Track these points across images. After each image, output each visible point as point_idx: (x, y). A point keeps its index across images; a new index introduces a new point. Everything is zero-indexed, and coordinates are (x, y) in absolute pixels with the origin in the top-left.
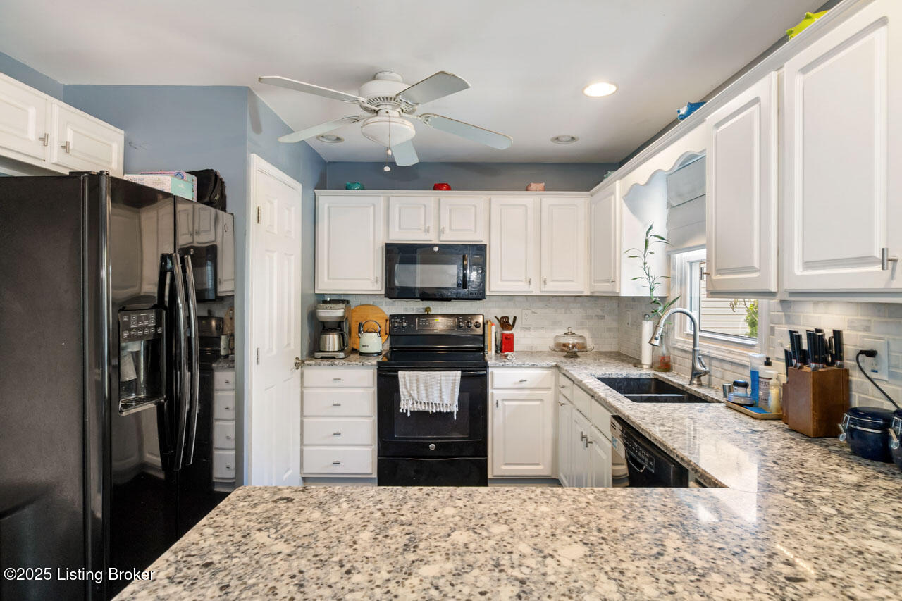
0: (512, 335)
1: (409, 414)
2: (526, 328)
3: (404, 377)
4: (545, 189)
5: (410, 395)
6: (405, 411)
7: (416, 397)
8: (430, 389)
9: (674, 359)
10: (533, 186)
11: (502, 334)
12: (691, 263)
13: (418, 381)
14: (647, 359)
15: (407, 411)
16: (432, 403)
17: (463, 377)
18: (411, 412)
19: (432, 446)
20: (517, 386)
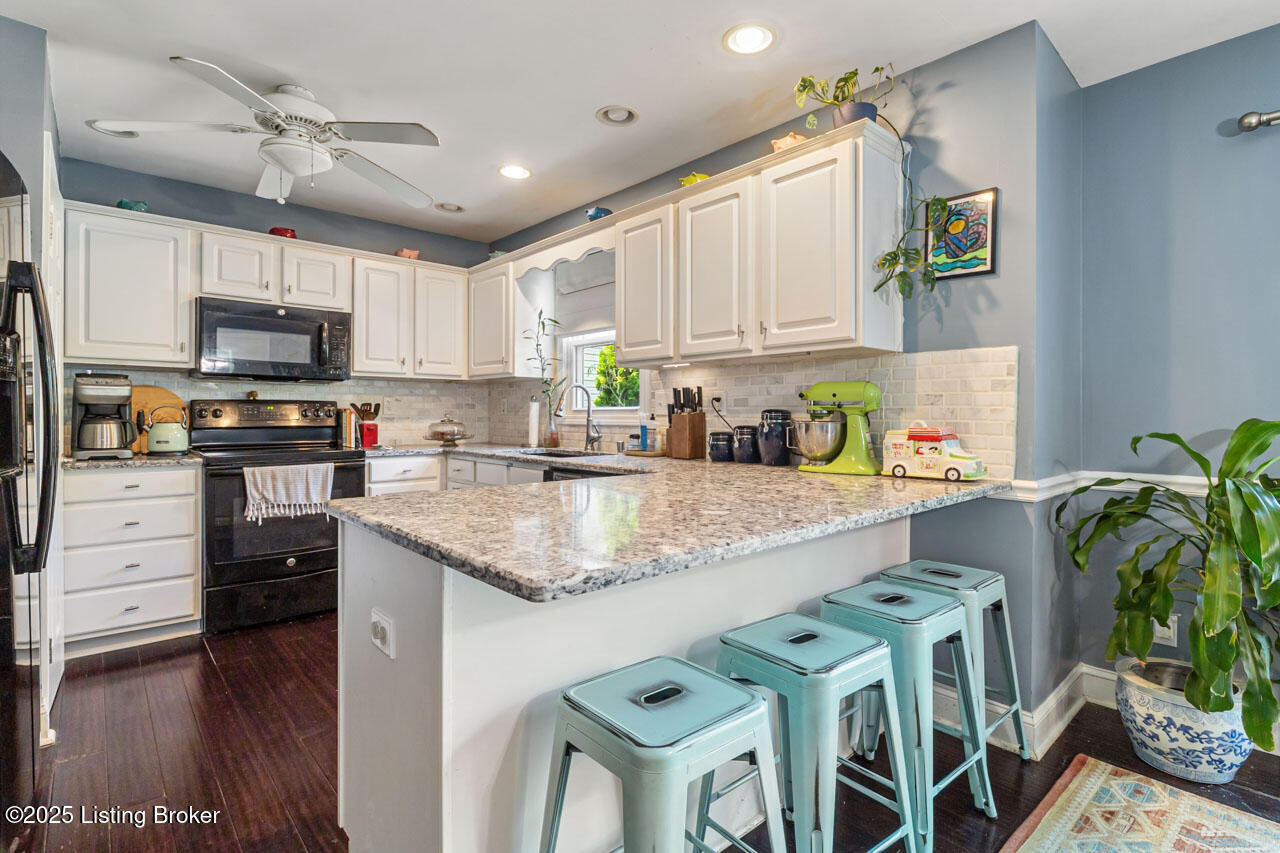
0: (376, 426)
1: (260, 523)
2: (388, 419)
3: (254, 474)
4: (419, 258)
5: (264, 497)
6: (254, 519)
7: (271, 497)
8: (292, 487)
9: (562, 435)
10: (406, 252)
11: (361, 427)
12: (576, 347)
13: (274, 478)
14: (534, 439)
15: (257, 519)
16: (295, 505)
17: (336, 468)
18: (263, 519)
19: (291, 561)
20: (399, 478)
